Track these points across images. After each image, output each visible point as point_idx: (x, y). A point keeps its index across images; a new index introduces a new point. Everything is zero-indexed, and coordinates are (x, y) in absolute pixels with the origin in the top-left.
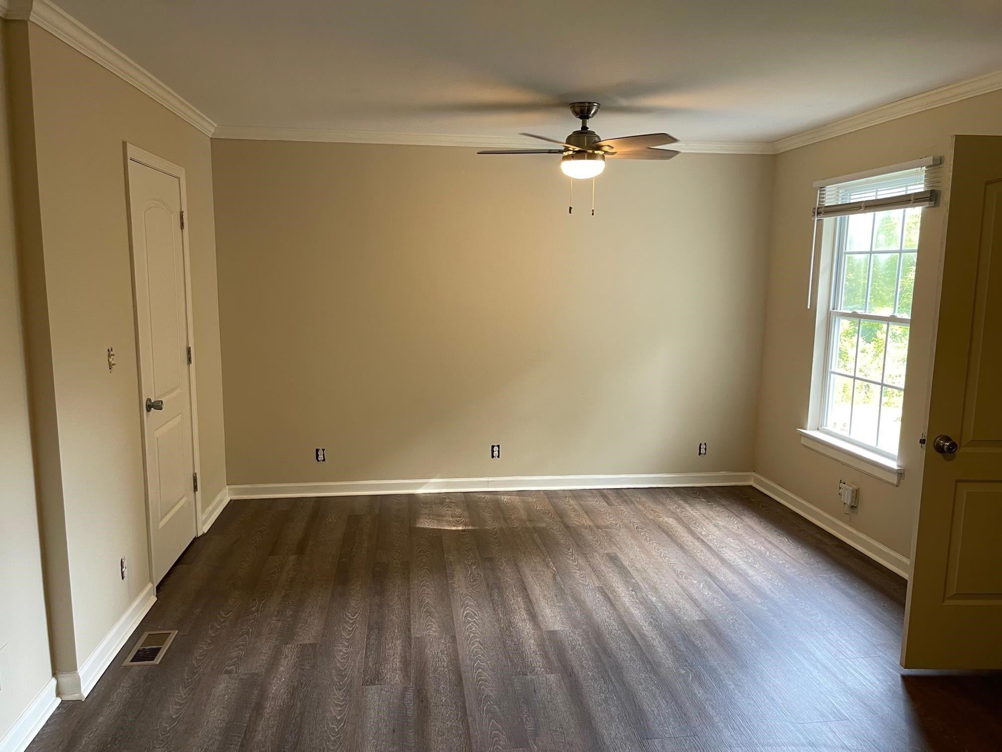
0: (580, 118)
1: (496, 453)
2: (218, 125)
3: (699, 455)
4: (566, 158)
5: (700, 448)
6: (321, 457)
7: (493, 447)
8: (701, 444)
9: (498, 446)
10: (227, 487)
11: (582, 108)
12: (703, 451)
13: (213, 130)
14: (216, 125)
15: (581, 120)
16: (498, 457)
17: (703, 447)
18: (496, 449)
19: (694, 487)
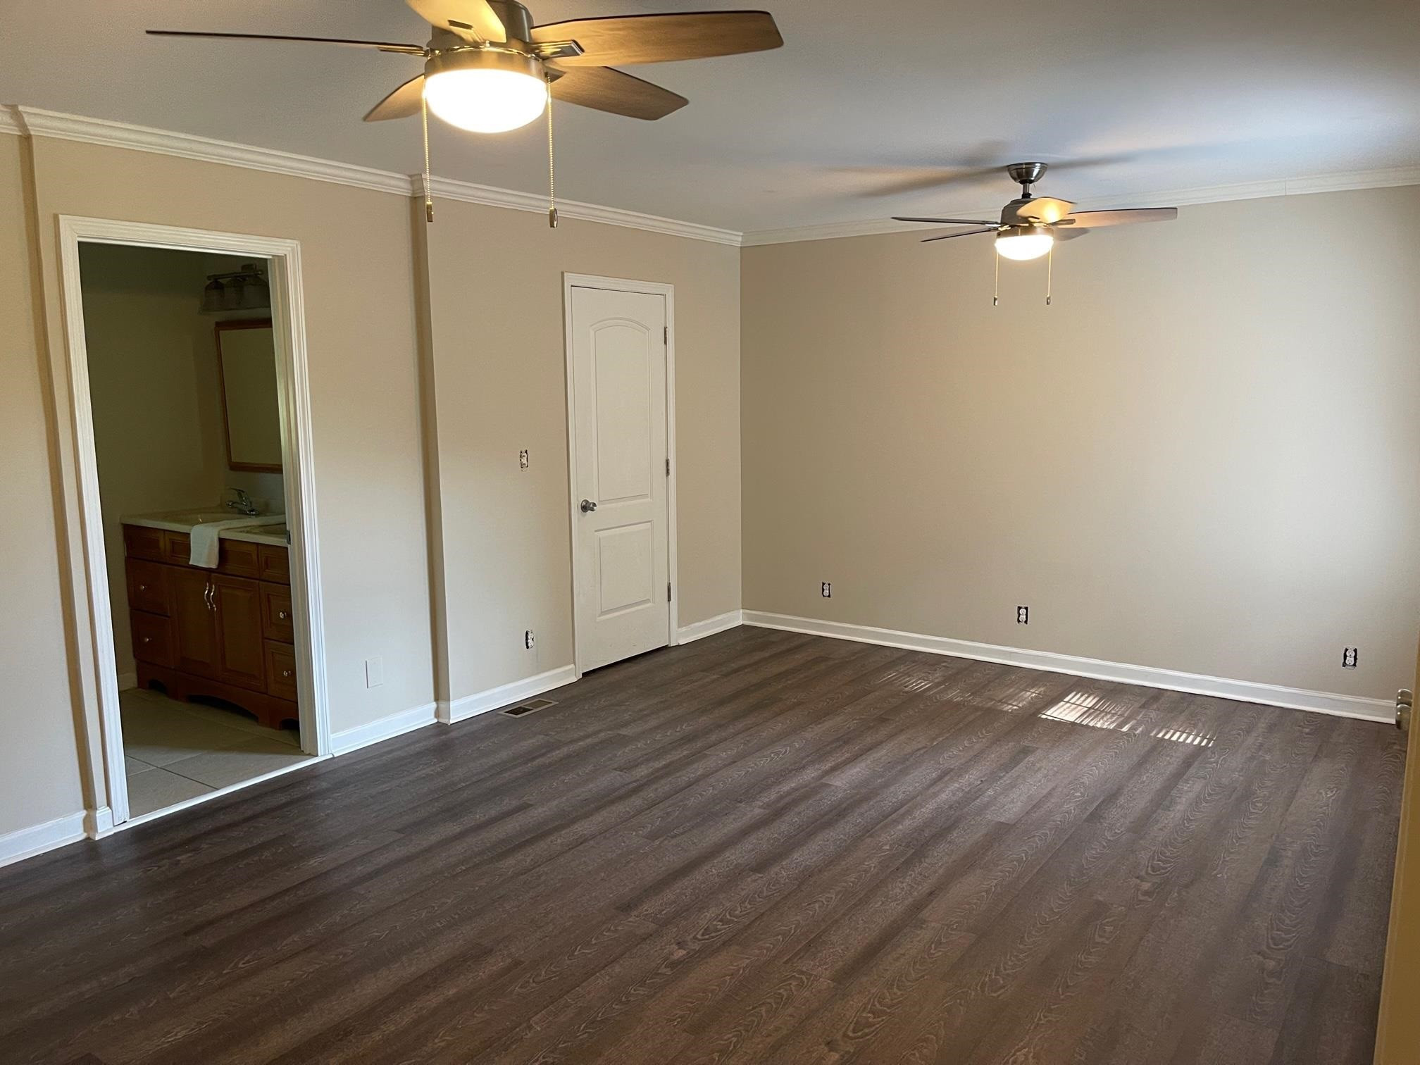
0: (1021, 183)
1: (1023, 617)
2: (744, 233)
3: (1344, 666)
4: (999, 235)
5: (1345, 656)
6: (826, 592)
7: (1020, 608)
8: (1347, 650)
9: (1026, 608)
10: (741, 611)
11: (1019, 170)
12: (1350, 660)
13: (740, 239)
14: (741, 234)
15: (1022, 186)
16: (1026, 622)
17: (1351, 654)
18: (1023, 611)
19: (1328, 715)
